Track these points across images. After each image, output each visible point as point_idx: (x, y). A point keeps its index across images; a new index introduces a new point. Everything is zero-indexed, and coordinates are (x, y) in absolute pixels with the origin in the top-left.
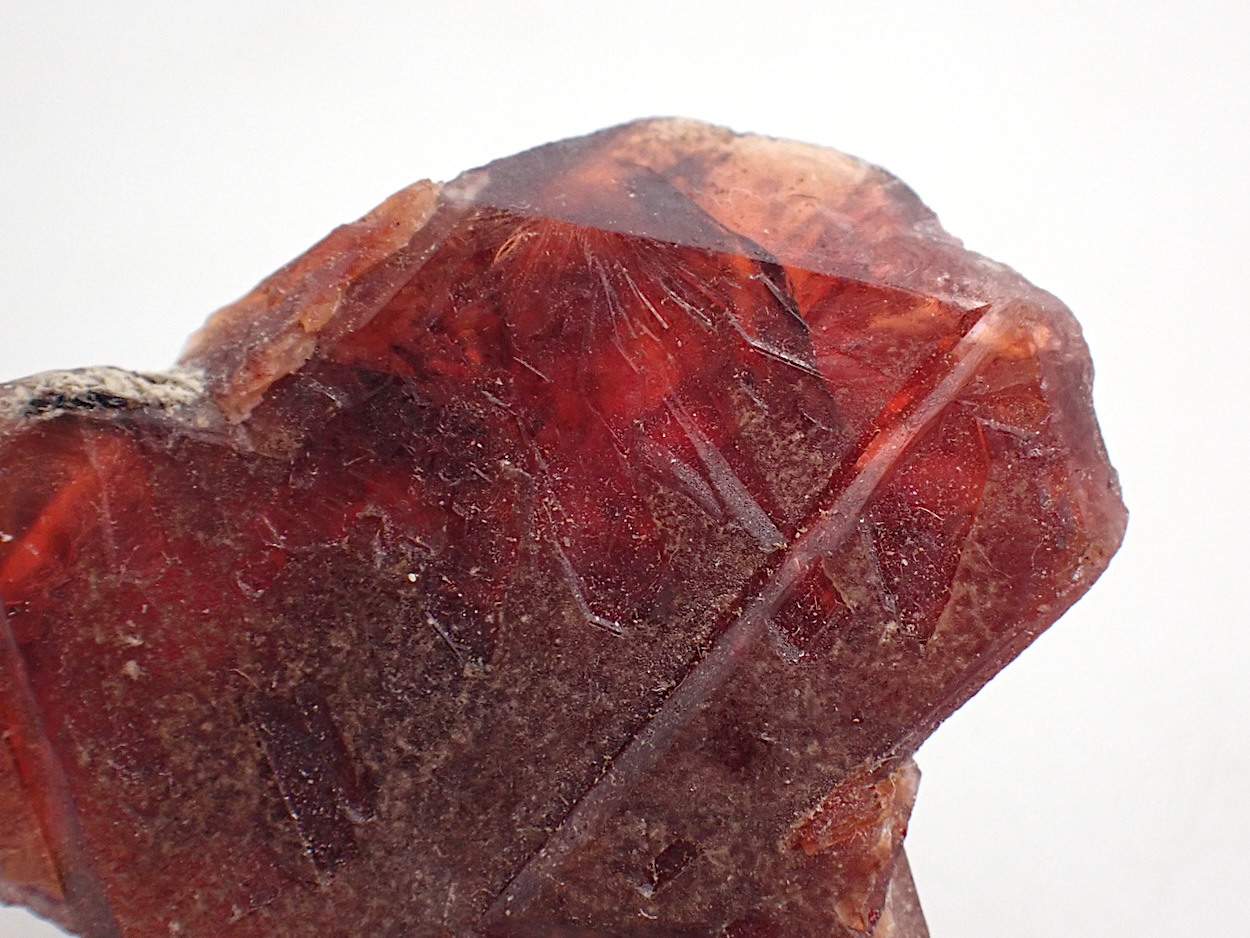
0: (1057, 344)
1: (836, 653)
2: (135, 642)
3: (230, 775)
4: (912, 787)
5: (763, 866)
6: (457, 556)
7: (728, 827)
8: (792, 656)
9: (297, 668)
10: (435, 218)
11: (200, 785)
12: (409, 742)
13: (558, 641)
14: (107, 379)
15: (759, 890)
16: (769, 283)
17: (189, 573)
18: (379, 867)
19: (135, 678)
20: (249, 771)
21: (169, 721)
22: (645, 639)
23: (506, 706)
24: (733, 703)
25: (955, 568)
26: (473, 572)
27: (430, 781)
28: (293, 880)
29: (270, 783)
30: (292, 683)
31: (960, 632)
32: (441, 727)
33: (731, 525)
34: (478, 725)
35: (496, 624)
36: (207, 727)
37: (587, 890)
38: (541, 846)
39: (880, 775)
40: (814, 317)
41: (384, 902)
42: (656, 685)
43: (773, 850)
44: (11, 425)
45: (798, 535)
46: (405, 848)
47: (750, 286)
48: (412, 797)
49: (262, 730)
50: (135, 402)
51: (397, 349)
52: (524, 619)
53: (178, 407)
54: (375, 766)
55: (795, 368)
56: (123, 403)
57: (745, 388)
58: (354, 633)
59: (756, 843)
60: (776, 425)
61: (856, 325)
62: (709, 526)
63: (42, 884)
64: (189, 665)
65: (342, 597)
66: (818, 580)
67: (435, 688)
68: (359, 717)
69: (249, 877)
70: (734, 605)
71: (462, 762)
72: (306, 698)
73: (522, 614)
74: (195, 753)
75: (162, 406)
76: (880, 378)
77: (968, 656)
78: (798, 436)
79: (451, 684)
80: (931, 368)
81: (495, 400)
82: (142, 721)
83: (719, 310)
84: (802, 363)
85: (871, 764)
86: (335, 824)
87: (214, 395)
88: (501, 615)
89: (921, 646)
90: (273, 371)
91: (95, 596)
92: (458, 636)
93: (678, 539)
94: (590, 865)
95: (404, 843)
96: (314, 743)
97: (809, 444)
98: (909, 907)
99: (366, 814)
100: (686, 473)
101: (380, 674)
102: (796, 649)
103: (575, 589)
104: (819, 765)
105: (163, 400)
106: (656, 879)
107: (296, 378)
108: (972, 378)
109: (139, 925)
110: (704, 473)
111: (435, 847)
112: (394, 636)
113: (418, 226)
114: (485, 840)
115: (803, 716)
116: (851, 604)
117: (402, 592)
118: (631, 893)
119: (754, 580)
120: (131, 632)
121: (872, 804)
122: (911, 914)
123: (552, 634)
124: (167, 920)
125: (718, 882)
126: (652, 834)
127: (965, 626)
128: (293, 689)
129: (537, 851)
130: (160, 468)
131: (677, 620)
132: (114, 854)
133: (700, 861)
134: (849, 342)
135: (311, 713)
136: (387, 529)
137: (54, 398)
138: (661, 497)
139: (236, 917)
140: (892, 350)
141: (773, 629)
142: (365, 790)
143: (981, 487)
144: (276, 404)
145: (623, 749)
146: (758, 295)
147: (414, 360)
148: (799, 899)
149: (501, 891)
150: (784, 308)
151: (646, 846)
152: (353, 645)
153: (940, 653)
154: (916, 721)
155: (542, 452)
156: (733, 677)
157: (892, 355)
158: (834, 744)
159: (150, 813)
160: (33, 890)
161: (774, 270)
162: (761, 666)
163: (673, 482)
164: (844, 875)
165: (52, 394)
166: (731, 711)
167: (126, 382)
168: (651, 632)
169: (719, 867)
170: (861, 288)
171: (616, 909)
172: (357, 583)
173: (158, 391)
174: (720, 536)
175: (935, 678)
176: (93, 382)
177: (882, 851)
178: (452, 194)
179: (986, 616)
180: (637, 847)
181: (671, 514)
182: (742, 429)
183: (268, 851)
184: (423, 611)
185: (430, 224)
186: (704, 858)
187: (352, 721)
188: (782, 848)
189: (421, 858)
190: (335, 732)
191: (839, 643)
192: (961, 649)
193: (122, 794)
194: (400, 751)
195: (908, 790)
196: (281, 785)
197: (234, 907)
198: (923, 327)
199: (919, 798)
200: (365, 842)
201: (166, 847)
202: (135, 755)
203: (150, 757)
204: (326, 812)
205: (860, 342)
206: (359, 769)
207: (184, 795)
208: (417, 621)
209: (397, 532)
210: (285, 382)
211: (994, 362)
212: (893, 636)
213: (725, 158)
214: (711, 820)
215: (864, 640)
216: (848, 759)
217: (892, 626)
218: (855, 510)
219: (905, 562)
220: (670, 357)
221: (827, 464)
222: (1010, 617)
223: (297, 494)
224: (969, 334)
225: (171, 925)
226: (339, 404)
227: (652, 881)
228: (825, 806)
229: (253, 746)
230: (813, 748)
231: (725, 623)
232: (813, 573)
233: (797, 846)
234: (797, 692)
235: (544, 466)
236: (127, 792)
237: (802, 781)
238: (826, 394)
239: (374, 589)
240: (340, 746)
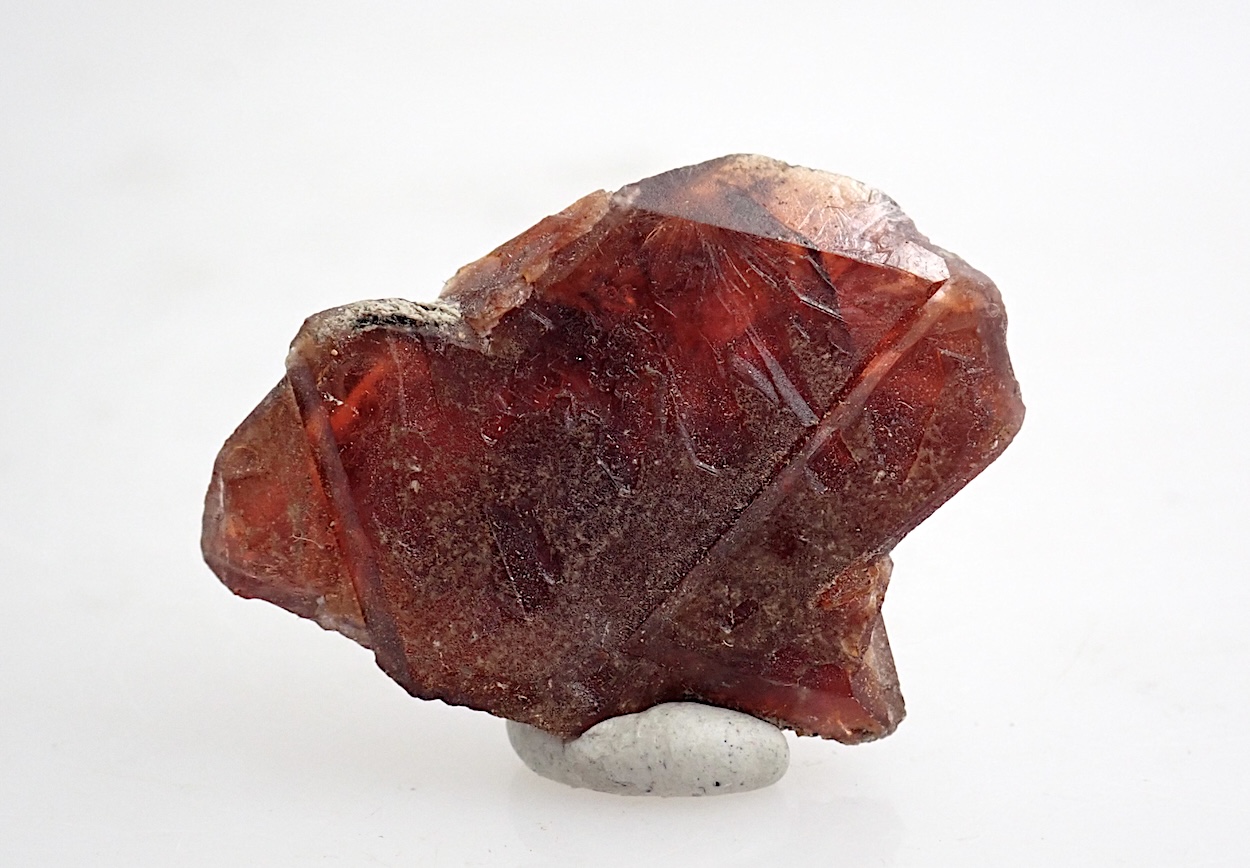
0: (986, 305)
1: (847, 488)
2: (418, 469)
3: (474, 553)
4: (888, 572)
5: (798, 616)
6: (616, 423)
7: (778, 592)
8: (820, 490)
9: (516, 488)
10: (607, 214)
11: (455, 558)
12: (584, 535)
13: (677, 476)
14: (400, 307)
15: (796, 631)
16: (813, 262)
17: (452, 428)
18: (563, 611)
19: (416, 491)
20: (485, 550)
21: (437, 518)
22: (730, 476)
23: (643, 515)
24: (783, 517)
25: (920, 440)
26: (626, 433)
27: (595, 560)
28: (510, 618)
29: (498, 558)
30: (513, 498)
31: (922, 478)
32: (605, 527)
33: (785, 409)
34: (626, 527)
35: (639, 465)
36: (460, 522)
37: (692, 627)
38: (663, 601)
39: (871, 563)
40: (838, 283)
41: (565, 632)
42: (736, 505)
43: (805, 607)
44: (344, 334)
45: (825, 416)
46: (579, 600)
47: (800, 263)
48: (585, 569)
49: (493, 525)
50: (421, 322)
51: (583, 295)
52: (656, 462)
53: (446, 325)
54: (563, 550)
55: (827, 315)
56: (413, 322)
57: (796, 325)
58: (552, 468)
59: (794, 602)
60: (814, 349)
61: (863, 288)
62: (772, 410)
63: (351, 617)
64: (450, 484)
65: (545, 446)
66: (837, 443)
67: (599, 503)
68: (554, 520)
69: (483, 614)
70: (785, 458)
71: (616, 550)
72: (520, 507)
73: (655, 459)
74: (452, 538)
75: (436, 325)
76: (879, 322)
77: (927, 493)
78: (827, 356)
79: (611, 500)
80: (910, 316)
81: (643, 328)
82: (420, 518)
83: (781, 277)
84: (831, 311)
85: (866, 557)
86: (536, 584)
87: (468, 320)
88: (642, 460)
89: (899, 486)
90: (507, 305)
91: (394, 440)
92: (615, 472)
93: (752, 416)
94: (693, 612)
95: (578, 597)
96: (526, 534)
97: (834, 360)
98: (883, 645)
99: (556, 578)
100: (756, 375)
101: (567, 494)
102: (822, 485)
103: (688, 445)
104: (834, 556)
105: (437, 321)
106: (733, 622)
107: (521, 310)
108: (934, 325)
109: (415, 642)
110: (770, 377)
111: (598, 600)
112: (575, 471)
113: (598, 218)
114: (628, 596)
115: (825, 527)
116: (857, 459)
117: (582, 444)
118: (718, 630)
119: (797, 443)
120: (414, 463)
121: (866, 581)
122: (884, 650)
123: (674, 472)
124: (432, 639)
125: (771, 625)
126: (732, 596)
127: (927, 475)
128: (513, 501)
129: (660, 604)
130: (435, 363)
131: (750, 466)
132: (400, 599)
133: (760, 613)
134: (860, 299)
135: (524, 515)
136: (573, 404)
137: (371, 318)
138: (742, 390)
139: (475, 639)
140: (886, 305)
141: (809, 473)
142: (556, 564)
143: (938, 391)
144: (508, 326)
145: (714, 544)
146: (805, 269)
147: (595, 303)
148: (820, 636)
149: (637, 628)
150: (821, 278)
151: (728, 602)
152: (551, 475)
153: (910, 490)
154: (894, 531)
155: (670, 361)
156: (784, 501)
157: (887, 308)
158: (844, 544)
159: (424, 574)
160: (346, 621)
161: (816, 254)
162: (802, 495)
163: (751, 382)
164: (847, 624)
165: (370, 315)
166: (782, 523)
167: (412, 309)
168: (734, 472)
169: (772, 616)
170: (869, 267)
171: (709, 640)
172: (554, 438)
173: (434, 315)
174: (778, 416)
175: (906, 506)
176: (392, 308)
177: (871, 610)
178: (618, 199)
179: (938, 468)
180: (722, 603)
181: (748, 401)
182: (794, 350)
183: (495, 599)
184: (595, 455)
185: (604, 219)
186: (763, 611)
187: (549, 522)
188: (811, 606)
189: (590, 606)
190: (538, 528)
191: (849, 482)
192: (923, 488)
193: (406, 562)
194: (578, 540)
195: (885, 574)
196: (505, 559)
197: (474, 632)
198: (905, 292)
199: (892, 579)
200: (554, 596)
201: (433, 594)
202: (415, 539)
203: (424, 541)
204: (531, 576)
205: (867, 299)
206: (552, 551)
207: (445, 563)
208: (591, 462)
209: (579, 407)
210: (513, 313)
211: (949, 315)
212: (882, 480)
213: (783, 182)
214: (768, 588)
215: (863, 482)
216: (852, 553)
217: (881, 474)
218: (862, 403)
219: (890, 435)
220: (751, 305)
221: (844, 373)
222: (952, 470)
223: (519, 382)
224: (934, 296)
225: (434, 643)
226: (547, 327)
227: (730, 624)
228: (838, 581)
229: (489, 535)
230: (831, 546)
231: (778, 468)
232: (834, 439)
233: (819, 605)
234: (823, 512)
235: (671, 369)
236: (409, 561)
237: (823, 565)
238: (846, 332)
239: (565, 441)
240: (541, 537)
